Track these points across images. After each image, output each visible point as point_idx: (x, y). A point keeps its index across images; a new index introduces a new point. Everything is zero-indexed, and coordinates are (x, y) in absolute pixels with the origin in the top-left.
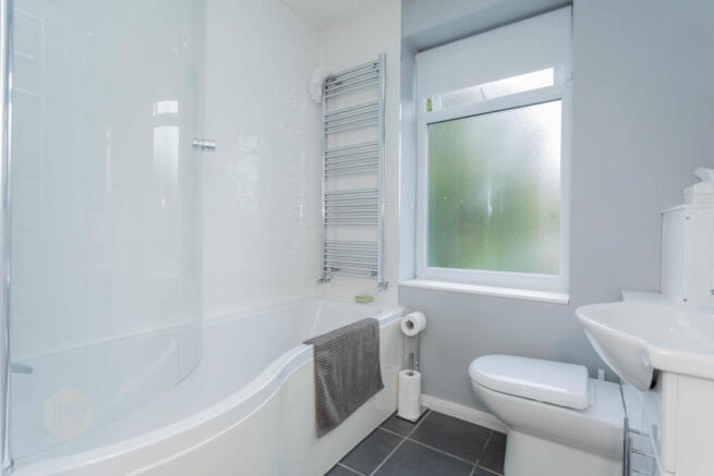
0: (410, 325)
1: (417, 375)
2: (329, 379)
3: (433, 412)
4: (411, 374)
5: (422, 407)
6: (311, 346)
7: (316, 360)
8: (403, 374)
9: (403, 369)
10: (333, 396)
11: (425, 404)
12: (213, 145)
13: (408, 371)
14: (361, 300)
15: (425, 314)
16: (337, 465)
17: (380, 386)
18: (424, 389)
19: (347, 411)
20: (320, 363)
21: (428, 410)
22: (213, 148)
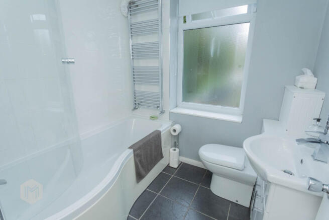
0: (175, 131)
1: (177, 150)
2: (140, 161)
3: (184, 163)
4: (175, 150)
5: (179, 161)
6: (132, 150)
7: (134, 155)
8: (171, 150)
9: (172, 147)
10: (142, 166)
11: (181, 160)
12: (73, 60)
13: (173, 148)
14: (152, 118)
15: (181, 126)
16: (145, 190)
17: (162, 157)
18: (180, 154)
19: (148, 170)
20: (136, 156)
21: (182, 162)
22: (73, 62)
